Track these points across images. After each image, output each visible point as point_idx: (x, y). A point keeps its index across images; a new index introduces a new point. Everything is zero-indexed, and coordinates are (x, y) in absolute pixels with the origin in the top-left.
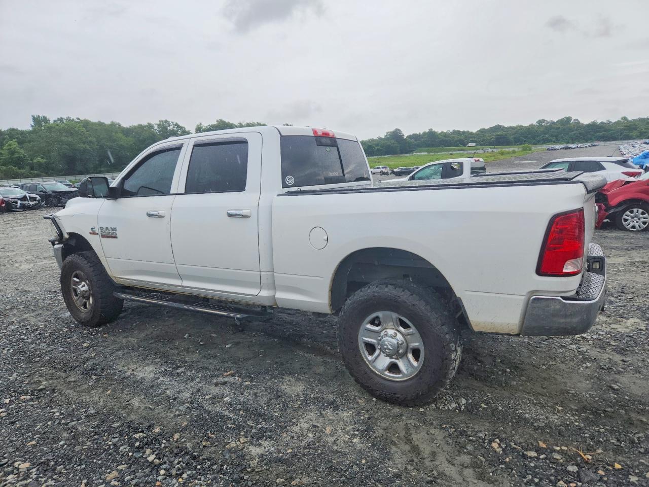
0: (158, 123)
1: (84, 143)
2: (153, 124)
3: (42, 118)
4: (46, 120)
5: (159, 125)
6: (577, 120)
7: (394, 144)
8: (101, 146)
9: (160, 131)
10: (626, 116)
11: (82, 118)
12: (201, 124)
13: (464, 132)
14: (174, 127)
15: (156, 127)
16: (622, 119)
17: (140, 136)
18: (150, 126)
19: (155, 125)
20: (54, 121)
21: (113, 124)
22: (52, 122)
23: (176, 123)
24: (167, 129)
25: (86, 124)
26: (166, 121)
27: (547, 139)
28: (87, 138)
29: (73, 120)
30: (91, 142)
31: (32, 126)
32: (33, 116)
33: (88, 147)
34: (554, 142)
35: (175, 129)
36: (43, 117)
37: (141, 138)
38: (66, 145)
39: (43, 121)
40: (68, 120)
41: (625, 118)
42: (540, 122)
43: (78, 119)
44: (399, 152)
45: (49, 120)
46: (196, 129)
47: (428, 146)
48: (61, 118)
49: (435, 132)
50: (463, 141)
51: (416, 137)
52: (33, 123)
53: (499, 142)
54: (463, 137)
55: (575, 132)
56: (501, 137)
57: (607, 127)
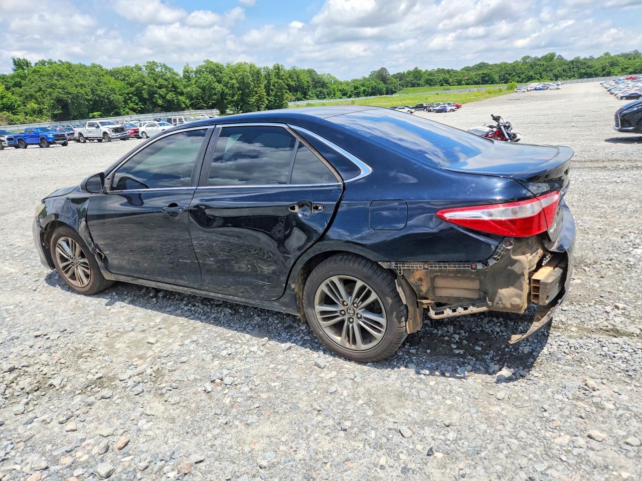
0: (146, 64)
2: (141, 65)
3: (23, 61)
4: (27, 63)
5: (147, 67)
6: (561, 56)
7: (379, 84)
9: (148, 73)
10: (609, 52)
12: (188, 65)
13: (448, 71)
15: (144, 69)
16: (604, 54)
17: (130, 78)
18: (139, 68)
19: (143, 67)
20: (36, 64)
22: (33, 65)
23: (164, 64)
24: (155, 71)
25: (69, 66)
26: (154, 63)
27: (531, 76)
31: (14, 70)
32: (14, 59)
34: (538, 79)
35: (163, 70)
36: (24, 59)
37: (131, 81)
39: (24, 64)
40: (50, 62)
41: (607, 54)
42: (525, 58)
43: (60, 61)
44: (385, 92)
45: (30, 64)
46: (184, 70)
47: (413, 86)
49: (420, 71)
50: (447, 81)
51: (400, 77)
52: (13, 66)
53: (484, 81)
54: (447, 76)
55: (559, 68)
56: (486, 75)
57: (590, 63)
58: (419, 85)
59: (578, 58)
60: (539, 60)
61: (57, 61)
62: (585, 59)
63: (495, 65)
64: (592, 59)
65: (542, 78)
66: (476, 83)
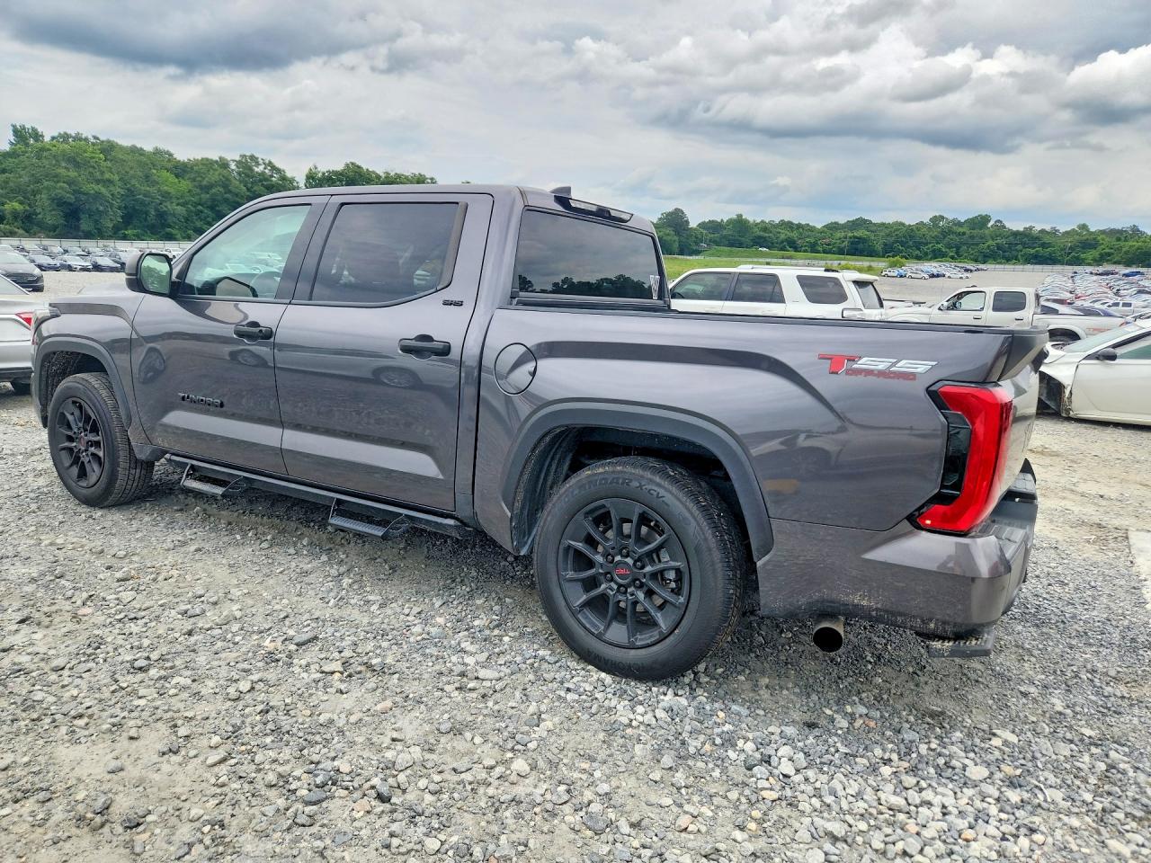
0: (238, 158)
1: (98, 182)
2: (229, 159)
3: (30, 131)
4: (37, 136)
5: (239, 163)
6: (1001, 222)
7: (668, 235)
8: (128, 190)
9: (239, 174)
10: (1088, 224)
11: (103, 138)
12: (316, 168)
13: (799, 226)
14: (265, 168)
15: (233, 166)
16: (1079, 227)
17: (204, 178)
18: (224, 164)
19: (231, 163)
20: (53, 138)
21: (157, 152)
22: (47, 139)
23: (270, 162)
24: (253, 170)
25: (108, 148)
26: (253, 158)
27: (940, 250)
28: (102, 173)
29: (86, 139)
30: (110, 181)
31: (11, 143)
32: (14, 126)
33: (103, 190)
34: (952, 258)
35: (267, 171)
36: (33, 128)
37: (205, 183)
38: (64, 182)
39: (31, 137)
40: (78, 138)
41: (1084, 227)
42: (935, 220)
43: (95, 138)
44: (677, 251)
45: (42, 136)
46: (307, 176)
47: (731, 245)
48: (65, 133)
49: (746, 221)
50: (794, 242)
51: (713, 226)
52: (12, 138)
53: (856, 249)
54: (794, 235)
55: (990, 242)
56: (860, 240)
57: (1046, 239)
58: (740, 245)
59: (1031, 228)
60: (959, 224)
61: (90, 137)
62: (1043, 231)
63: (883, 224)
64: (1054, 232)
65: (959, 256)
66: (841, 252)
